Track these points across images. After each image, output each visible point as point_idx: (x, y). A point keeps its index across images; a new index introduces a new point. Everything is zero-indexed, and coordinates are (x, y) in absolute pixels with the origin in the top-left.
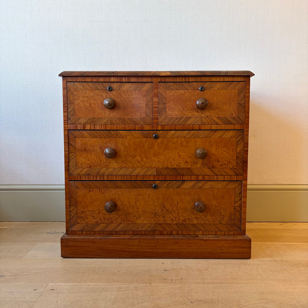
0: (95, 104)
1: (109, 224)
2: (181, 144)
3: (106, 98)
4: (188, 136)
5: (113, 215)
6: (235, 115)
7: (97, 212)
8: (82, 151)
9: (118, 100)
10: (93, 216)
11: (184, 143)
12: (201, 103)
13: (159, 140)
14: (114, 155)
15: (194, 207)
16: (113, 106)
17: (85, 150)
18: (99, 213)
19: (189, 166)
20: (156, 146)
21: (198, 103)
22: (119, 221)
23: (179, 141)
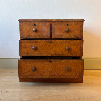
0: (29, 30)
1: (33, 76)
2: (60, 45)
3: (34, 28)
4: (63, 42)
5: (35, 73)
6: (79, 35)
7: (29, 71)
8: (24, 47)
9: (38, 29)
10: (27, 73)
11: (61, 45)
12: (67, 30)
13: (52, 44)
14: (36, 49)
15: (66, 70)
16: (36, 31)
17: (25, 47)
18: (30, 72)
19: (63, 53)
20: (51, 46)
21: (66, 30)
22: (37, 75)
23: (60, 44)
